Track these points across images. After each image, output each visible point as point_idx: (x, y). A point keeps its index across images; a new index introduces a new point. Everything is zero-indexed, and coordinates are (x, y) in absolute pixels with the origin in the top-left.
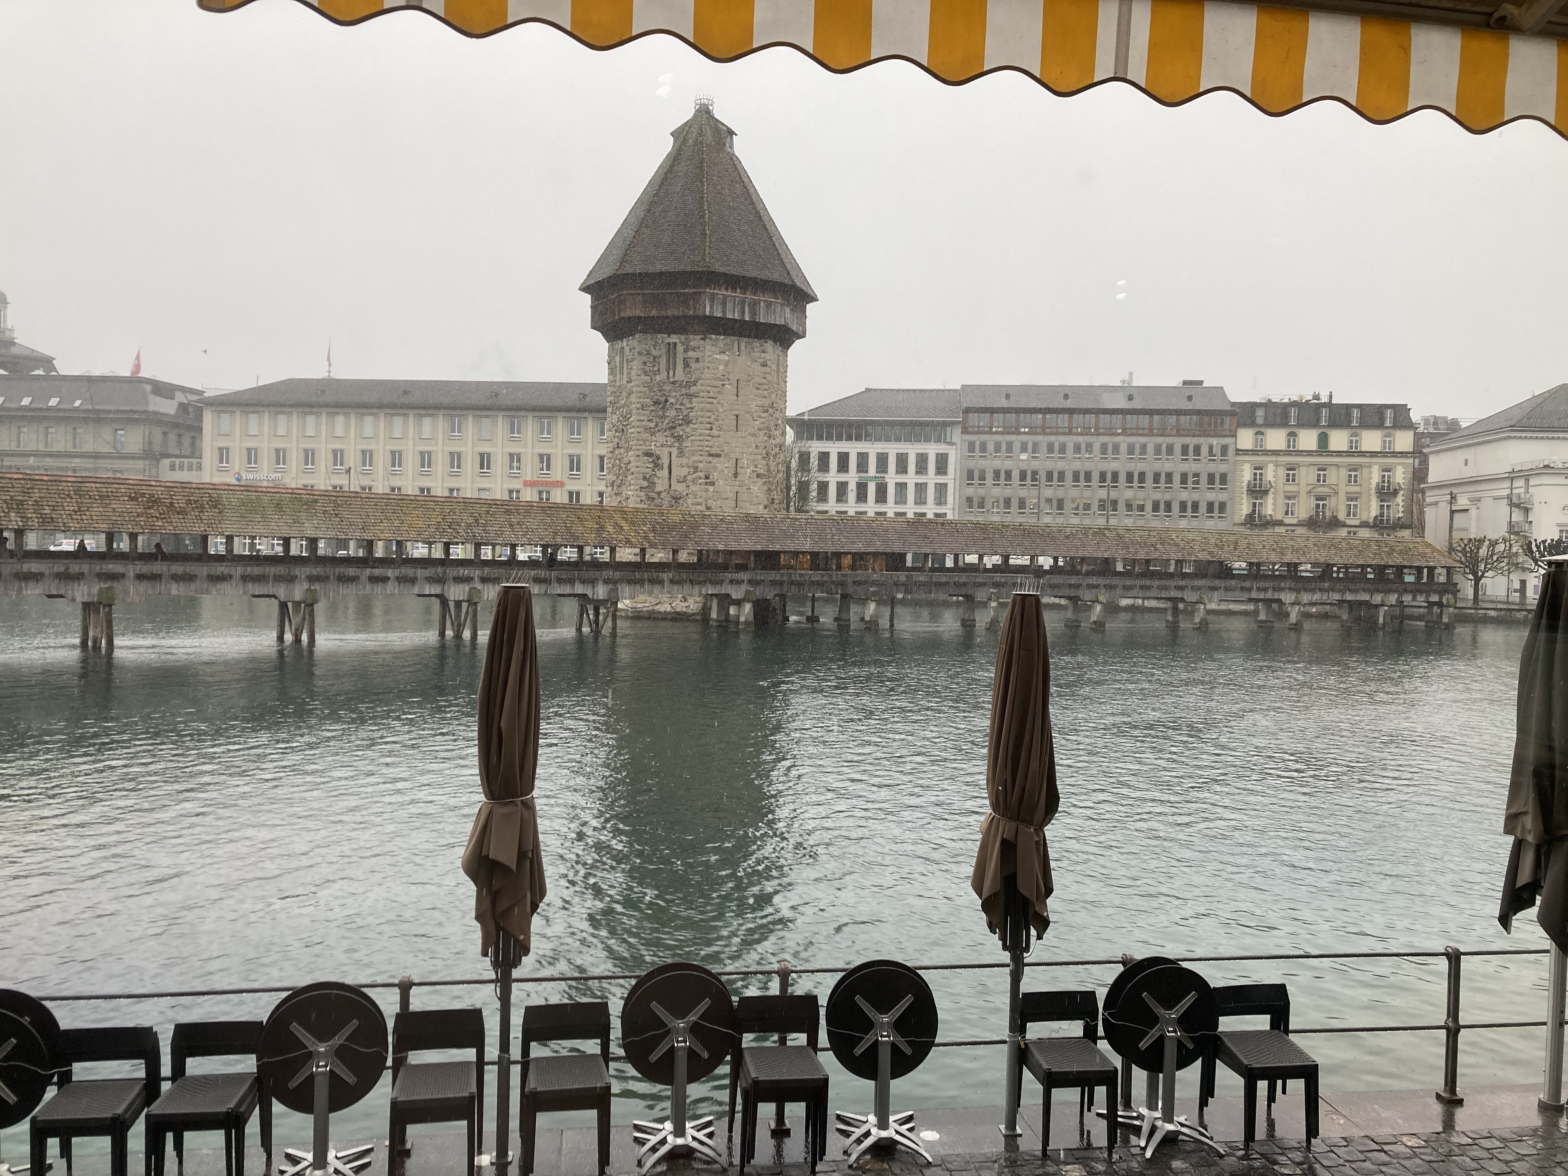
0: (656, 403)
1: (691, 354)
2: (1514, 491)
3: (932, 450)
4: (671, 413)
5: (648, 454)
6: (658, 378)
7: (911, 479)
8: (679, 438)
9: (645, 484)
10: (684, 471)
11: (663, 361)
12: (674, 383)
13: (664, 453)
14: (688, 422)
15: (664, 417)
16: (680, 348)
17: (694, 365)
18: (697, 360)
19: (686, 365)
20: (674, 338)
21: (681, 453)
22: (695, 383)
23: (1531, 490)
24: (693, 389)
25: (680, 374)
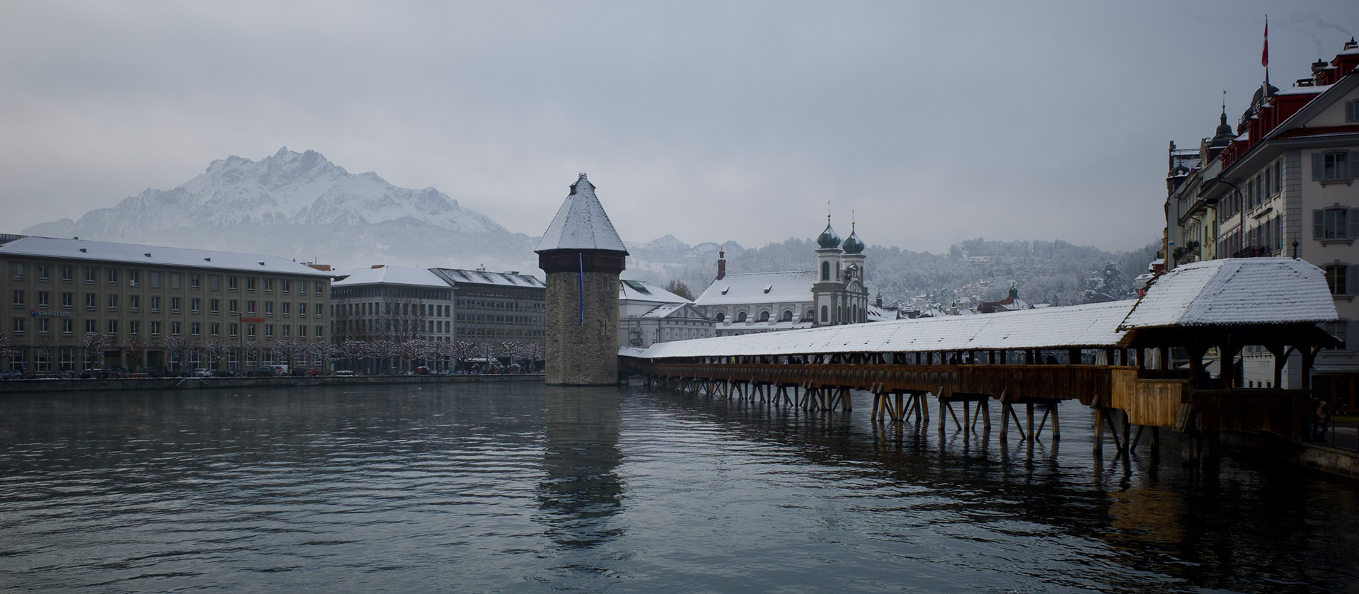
0: (601, 300)
1: (612, 281)
2: (630, 326)
3: (443, 303)
4: (606, 304)
5: (598, 321)
6: (601, 290)
7: (435, 319)
8: (608, 315)
9: (598, 332)
10: (610, 328)
11: (603, 283)
12: (606, 292)
13: (603, 320)
14: (612, 308)
15: (603, 306)
16: (608, 279)
17: (613, 286)
18: (614, 284)
19: (611, 286)
20: (606, 275)
21: (609, 321)
22: (613, 293)
23: (641, 326)
24: (613, 295)
25: (608, 289)
